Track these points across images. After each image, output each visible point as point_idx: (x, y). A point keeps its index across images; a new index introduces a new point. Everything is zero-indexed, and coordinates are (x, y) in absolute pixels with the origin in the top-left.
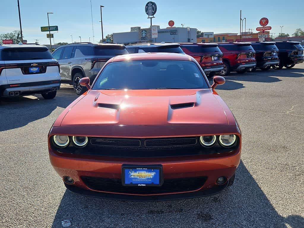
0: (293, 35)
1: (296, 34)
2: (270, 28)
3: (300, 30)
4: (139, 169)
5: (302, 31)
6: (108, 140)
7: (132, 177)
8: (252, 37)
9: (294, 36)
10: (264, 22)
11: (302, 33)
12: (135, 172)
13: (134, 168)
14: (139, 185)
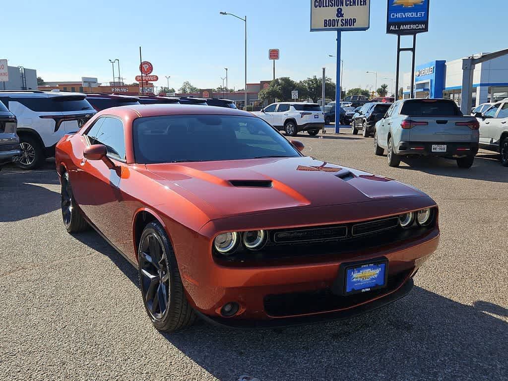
0: (179, 91)
1: (184, 90)
2: (156, 78)
3: (187, 83)
4: (364, 266)
5: (191, 85)
6: (298, 232)
7: (354, 280)
8: (127, 91)
9: (181, 92)
10: (146, 68)
11: (191, 89)
12: (359, 272)
13: (357, 266)
14: (363, 290)
